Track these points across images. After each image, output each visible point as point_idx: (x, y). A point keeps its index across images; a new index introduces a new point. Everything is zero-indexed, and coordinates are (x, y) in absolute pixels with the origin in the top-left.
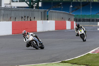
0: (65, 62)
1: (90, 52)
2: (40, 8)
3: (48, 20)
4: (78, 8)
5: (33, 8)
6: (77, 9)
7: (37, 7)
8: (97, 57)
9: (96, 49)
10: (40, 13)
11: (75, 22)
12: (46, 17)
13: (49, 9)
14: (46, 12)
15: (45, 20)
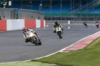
0: (35, 61)
1: (61, 51)
2: (10, 7)
3: (17, 19)
4: (48, 7)
5: (3, 7)
6: (46, 8)
7: (7, 6)
8: (68, 56)
9: (67, 48)
10: (10, 12)
11: (44, 21)
12: (15, 16)
13: (19, 7)
14: (16, 11)
15: (14, 18)
